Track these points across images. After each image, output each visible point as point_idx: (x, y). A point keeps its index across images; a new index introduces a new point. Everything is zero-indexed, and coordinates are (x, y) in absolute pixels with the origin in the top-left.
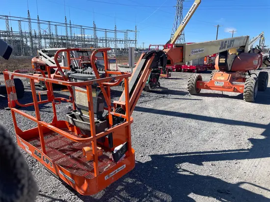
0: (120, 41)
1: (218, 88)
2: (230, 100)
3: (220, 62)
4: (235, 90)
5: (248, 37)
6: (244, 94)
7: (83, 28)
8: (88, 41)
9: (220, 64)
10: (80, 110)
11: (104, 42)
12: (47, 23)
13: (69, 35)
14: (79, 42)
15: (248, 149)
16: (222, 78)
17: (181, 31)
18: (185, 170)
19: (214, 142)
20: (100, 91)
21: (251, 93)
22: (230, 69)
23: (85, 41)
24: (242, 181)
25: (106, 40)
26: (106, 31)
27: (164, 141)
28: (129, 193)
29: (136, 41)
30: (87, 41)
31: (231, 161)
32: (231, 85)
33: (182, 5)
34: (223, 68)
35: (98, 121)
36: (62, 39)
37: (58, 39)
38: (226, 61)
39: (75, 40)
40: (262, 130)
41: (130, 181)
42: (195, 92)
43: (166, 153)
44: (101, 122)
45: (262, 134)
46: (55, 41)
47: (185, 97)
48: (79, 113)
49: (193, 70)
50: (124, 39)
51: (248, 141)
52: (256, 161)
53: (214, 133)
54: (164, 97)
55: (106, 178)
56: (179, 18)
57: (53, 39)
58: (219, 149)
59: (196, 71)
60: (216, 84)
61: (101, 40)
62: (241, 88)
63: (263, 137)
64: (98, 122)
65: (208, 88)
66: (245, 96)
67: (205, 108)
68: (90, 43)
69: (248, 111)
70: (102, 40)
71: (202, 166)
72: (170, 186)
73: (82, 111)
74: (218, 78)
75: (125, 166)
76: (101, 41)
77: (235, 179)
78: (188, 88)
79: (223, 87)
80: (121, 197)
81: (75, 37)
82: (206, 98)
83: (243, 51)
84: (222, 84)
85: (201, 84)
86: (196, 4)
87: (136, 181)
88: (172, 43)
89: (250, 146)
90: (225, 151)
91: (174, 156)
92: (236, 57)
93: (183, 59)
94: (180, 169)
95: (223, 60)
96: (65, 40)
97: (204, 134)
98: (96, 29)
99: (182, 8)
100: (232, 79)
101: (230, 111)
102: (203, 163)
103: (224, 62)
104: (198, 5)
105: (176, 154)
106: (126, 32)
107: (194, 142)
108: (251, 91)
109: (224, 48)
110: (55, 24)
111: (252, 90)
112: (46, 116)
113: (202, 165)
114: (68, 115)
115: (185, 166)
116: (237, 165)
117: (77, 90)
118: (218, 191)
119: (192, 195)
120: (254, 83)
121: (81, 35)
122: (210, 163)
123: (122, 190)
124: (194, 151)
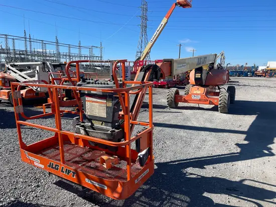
0: (85, 57)
1: (195, 101)
2: (207, 112)
3: (196, 77)
4: (211, 103)
5: (216, 55)
6: (219, 106)
7: (44, 42)
8: (50, 57)
9: (196, 79)
10: (90, 120)
11: (68, 57)
12: (4, 36)
13: (29, 49)
14: (39, 58)
15: (238, 153)
16: (199, 92)
17: (150, 49)
18: (191, 174)
19: (207, 148)
20: (117, 100)
21: (225, 105)
22: (204, 84)
23: (46, 56)
24: (243, 179)
25: (70, 56)
26: (69, 46)
27: (162, 150)
28: (148, 198)
29: (101, 57)
30: (48, 56)
31: (227, 164)
32: (207, 99)
33: (146, 24)
34: (199, 82)
35: (114, 129)
36: (20, 54)
37: (15, 54)
38: (201, 76)
39: (35, 55)
40: (244, 136)
41: (145, 187)
42: (174, 106)
43: (168, 160)
44: (117, 131)
45: (245, 140)
46: (12, 56)
47: (165, 110)
48: (90, 124)
49: (164, 86)
50: (89, 55)
51: (235, 146)
52: (249, 162)
53: (204, 141)
54: (145, 110)
55: (136, 182)
56: (144, 36)
57: (10, 53)
58: (214, 154)
59: (166, 86)
60: (193, 97)
61: (64, 55)
62: (216, 101)
63: (246, 142)
64: (114, 131)
65: (185, 101)
66: (220, 107)
67: (188, 119)
68: (52, 58)
69: (225, 121)
70: (66, 55)
71: (204, 170)
72: (184, 189)
73: (93, 122)
74: (195, 92)
75: (148, 170)
76: (65, 57)
77: (237, 178)
78: (168, 102)
79: (200, 100)
80: (142, 202)
81: (35, 52)
82: (185, 110)
83: (213, 67)
84: (199, 97)
85: (179, 98)
86: (163, 24)
87: (150, 187)
88: (141, 60)
89: (239, 150)
90: (219, 155)
91: (177, 163)
92: (208, 73)
93: (171, 73)
94: (187, 173)
95: (198, 76)
96: (23, 54)
97: (195, 143)
98: (59, 44)
99: (146, 27)
100: (207, 93)
101: (211, 122)
102: (205, 167)
103: (200, 77)
104: (165, 24)
105: (178, 161)
106: (91, 48)
107: (190, 150)
108: (225, 103)
109: (200, 64)
110: (12, 37)
111: (227, 102)
112: (29, 132)
113: (205, 168)
114: (78, 126)
115: (190, 170)
116: (234, 167)
117: (89, 101)
118: (227, 189)
119: (206, 194)
120: (227, 96)
121: (41, 50)
122: (211, 167)
123: (141, 196)
124: (193, 157)
